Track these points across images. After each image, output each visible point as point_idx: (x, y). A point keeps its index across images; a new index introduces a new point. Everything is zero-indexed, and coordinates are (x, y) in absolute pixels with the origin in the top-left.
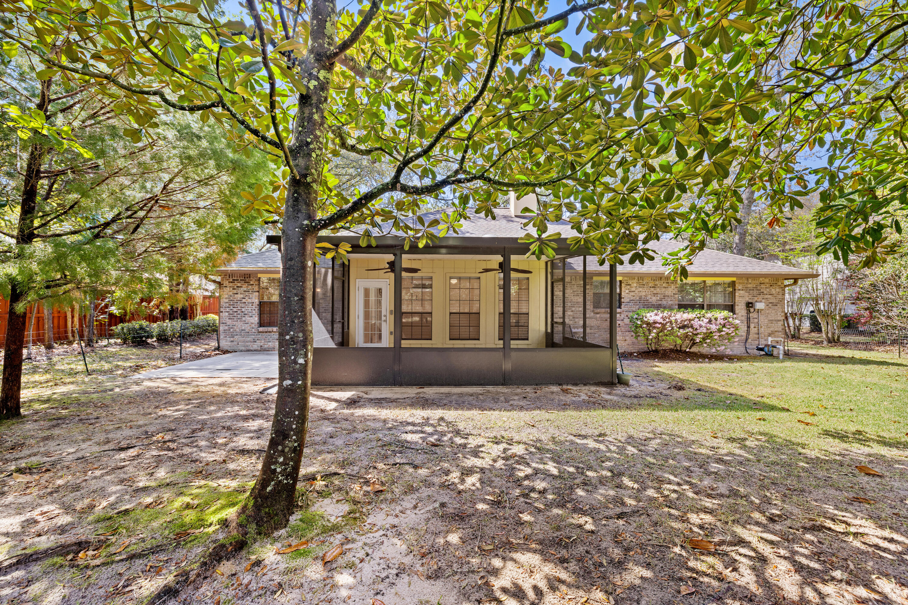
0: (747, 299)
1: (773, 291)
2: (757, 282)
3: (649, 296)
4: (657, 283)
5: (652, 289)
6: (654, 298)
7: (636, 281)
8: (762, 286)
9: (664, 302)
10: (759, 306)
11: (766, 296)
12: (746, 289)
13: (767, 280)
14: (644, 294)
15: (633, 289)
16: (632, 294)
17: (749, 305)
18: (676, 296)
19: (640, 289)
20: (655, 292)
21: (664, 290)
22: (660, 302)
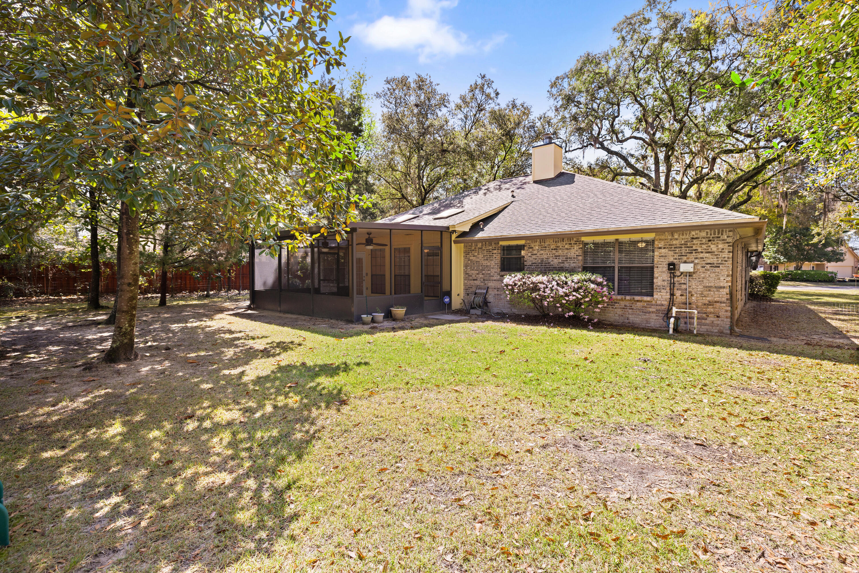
0: (671, 259)
1: (713, 248)
2: (688, 237)
3: (551, 259)
4: (559, 244)
5: (554, 251)
6: (556, 261)
7: (538, 243)
8: (695, 241)
9: (566, 265)
10: (684, 268)
11: (701, 255)
12: (670, 247)
13: (703, 234)
14: (546, 256)
15: (535, 252)
16: (534, 257)
17: (672, 267)
18: (580, 258)
19: (542, 252)
20: (557, 254)
21: (566, 251)
22: (562, 265)
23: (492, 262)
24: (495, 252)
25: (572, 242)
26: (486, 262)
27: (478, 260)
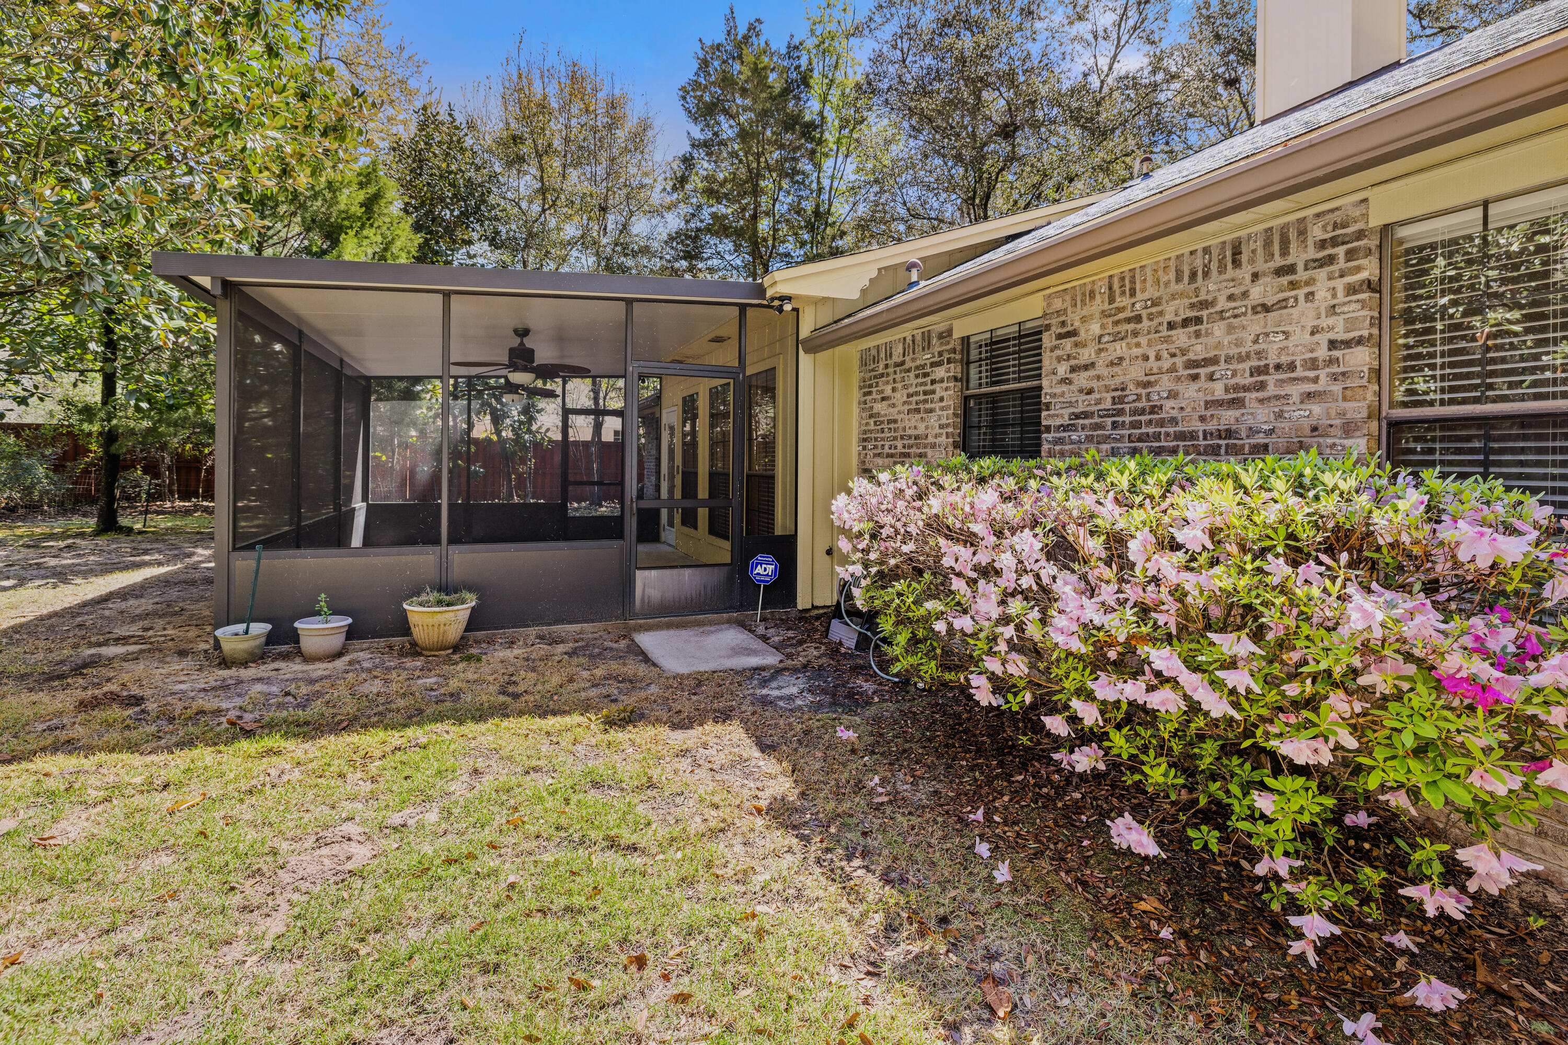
3: (1166, 383)
5: (1181, 337)
6: (1191, 393)
14: (1136, 372)
15: (1086, 355)
16: (1082, 380)
18: (1361, 358)
19: (1120, 349)
20: (1199, 351)
21: (1255, 325)
22: (1228, 417)
23: (933, 420)
24: (940, 373)
25: (1298, 256)
26: (914, 420)
27: (893, 413)
